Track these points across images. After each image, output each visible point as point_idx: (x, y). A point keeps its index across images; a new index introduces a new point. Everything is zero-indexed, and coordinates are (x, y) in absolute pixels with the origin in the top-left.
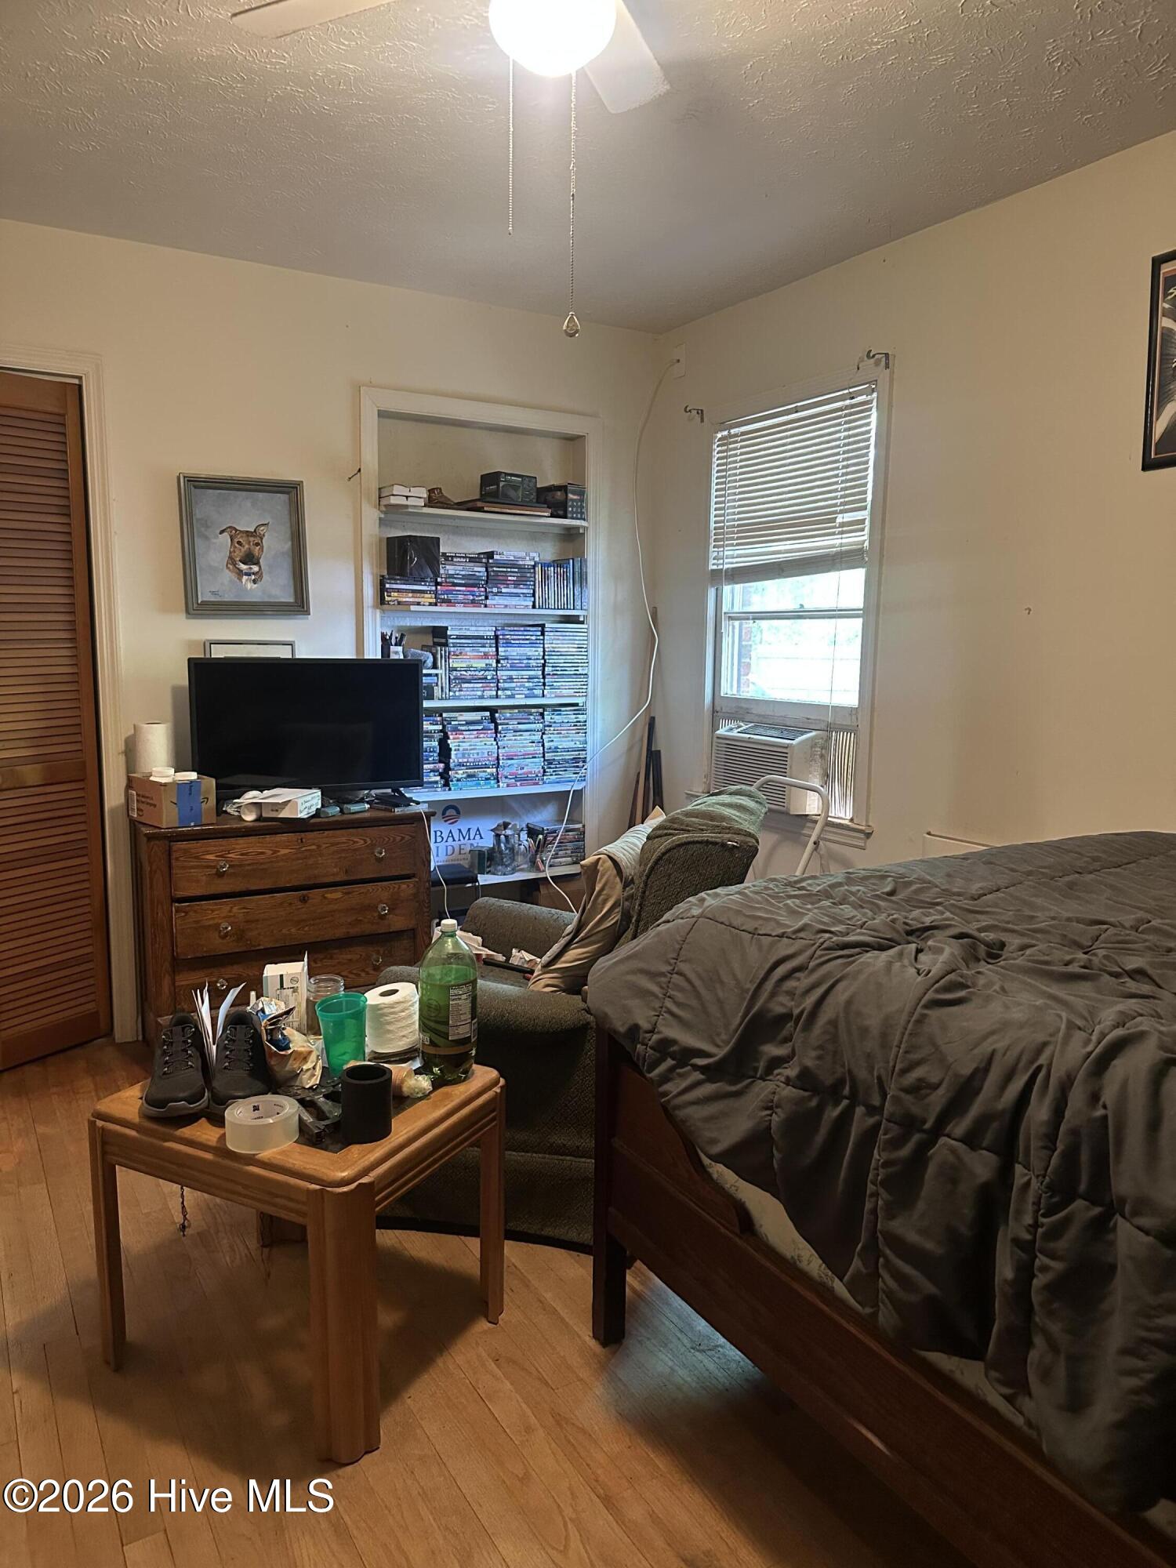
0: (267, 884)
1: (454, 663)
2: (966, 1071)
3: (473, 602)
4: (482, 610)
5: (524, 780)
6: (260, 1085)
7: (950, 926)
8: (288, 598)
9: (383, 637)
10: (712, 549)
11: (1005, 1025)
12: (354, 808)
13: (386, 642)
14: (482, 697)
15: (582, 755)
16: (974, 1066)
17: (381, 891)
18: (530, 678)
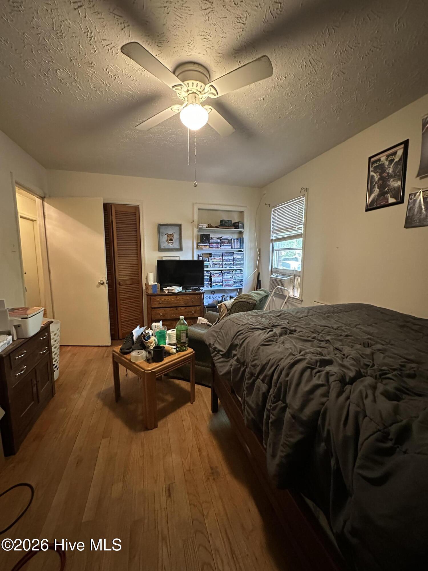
0: (170, 306)
1: (213, 260)
2: (264, 363)
3: (217, 247)
4: (219, 249)
5: (229, 286)
6: (141, 348)
7: (282, 325)
8: (179, 248)
9: (198, 255)
10: (271, 235)
11: (276, 352)
12: (188, 291)
13: (199, 257)
14: (219, 268)
15: (242, 280)
16: (266, 362)
17: (193, 309)
18: (230, 264)
